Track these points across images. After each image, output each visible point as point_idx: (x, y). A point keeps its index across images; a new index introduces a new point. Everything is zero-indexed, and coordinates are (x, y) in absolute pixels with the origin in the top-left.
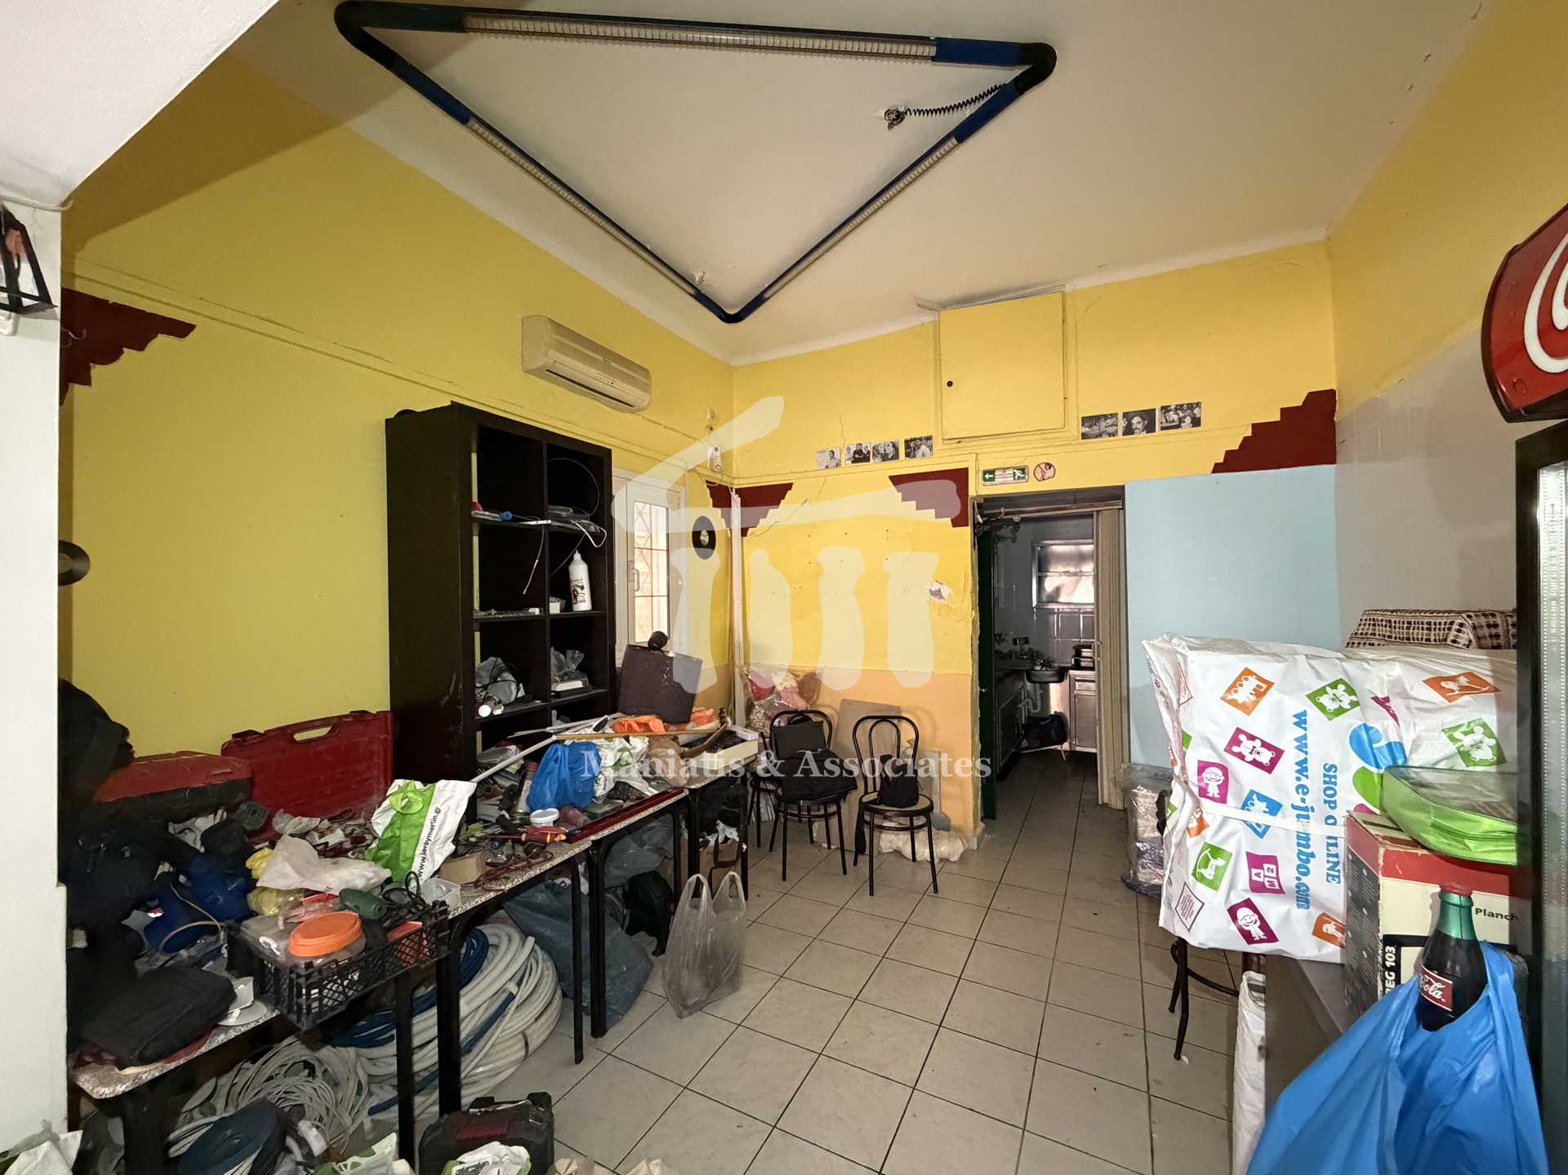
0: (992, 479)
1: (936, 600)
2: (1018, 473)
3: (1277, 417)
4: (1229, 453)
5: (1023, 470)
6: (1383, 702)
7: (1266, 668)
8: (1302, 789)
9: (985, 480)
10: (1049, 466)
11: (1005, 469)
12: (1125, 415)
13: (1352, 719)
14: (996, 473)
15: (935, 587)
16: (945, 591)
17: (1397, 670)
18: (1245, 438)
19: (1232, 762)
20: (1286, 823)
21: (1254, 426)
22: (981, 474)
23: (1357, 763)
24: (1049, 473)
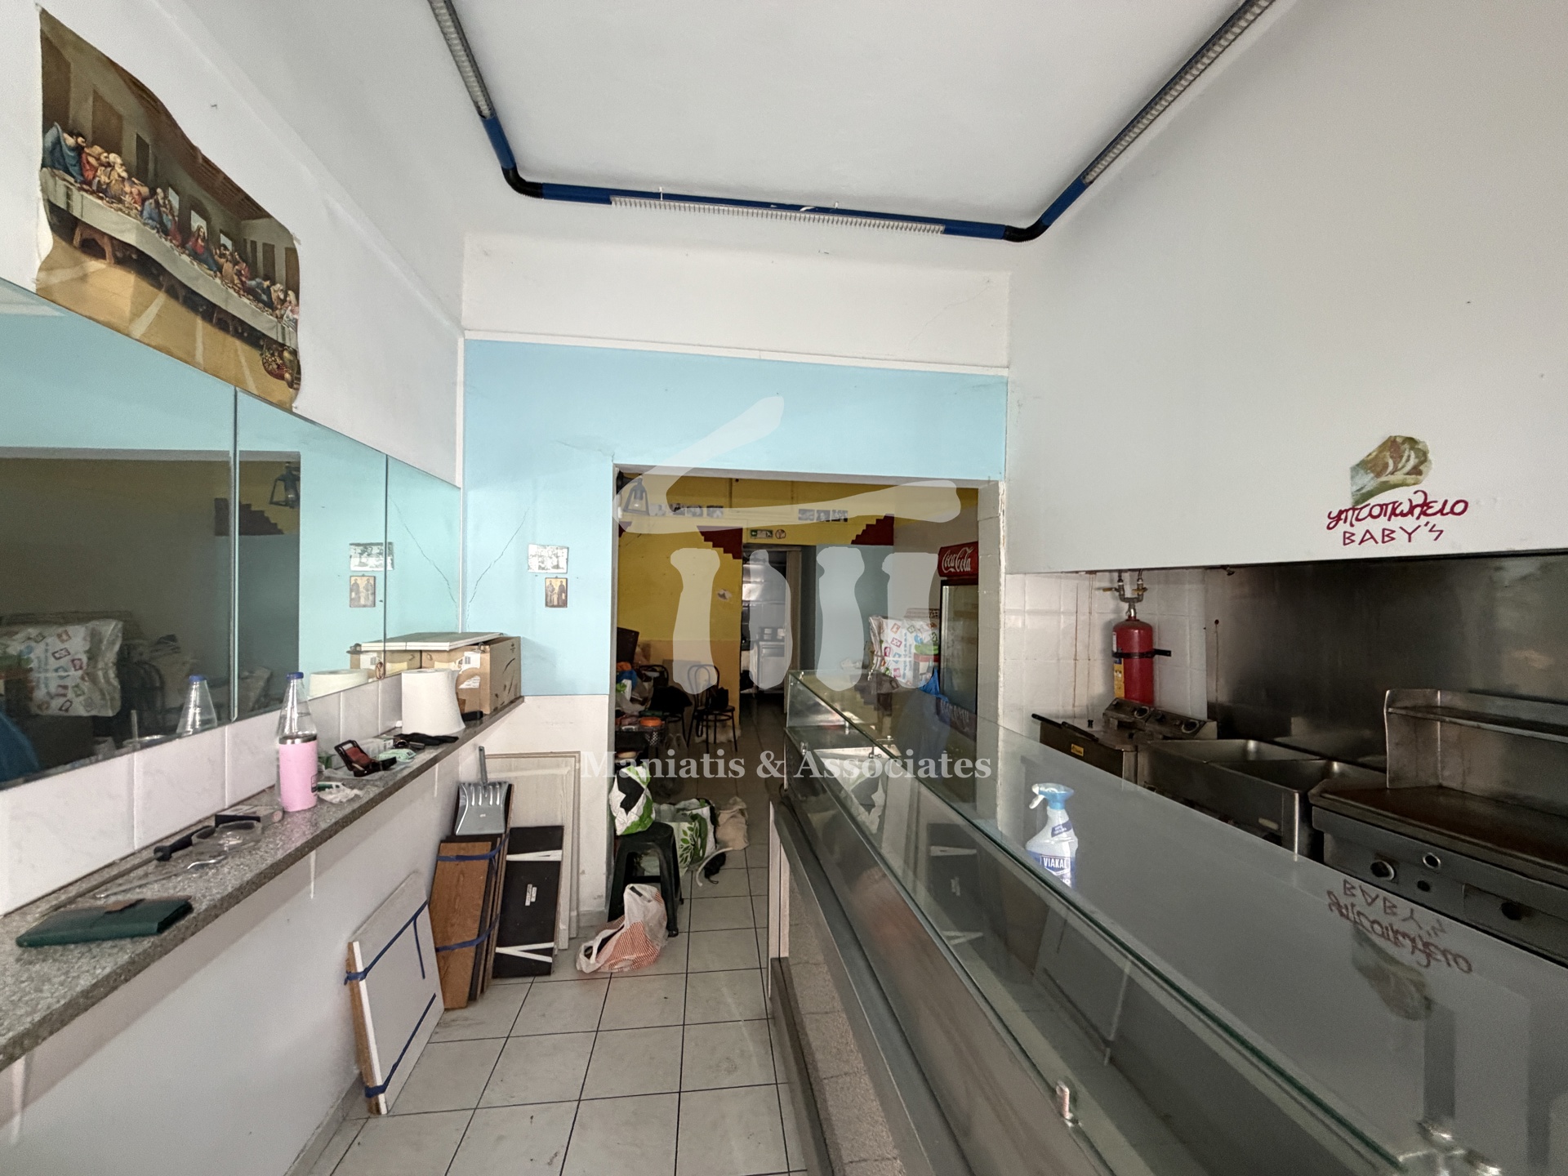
0: (755, 535)
1: (721, 599)
2: (769, 534)
3: (874, 523)
4: (857, 536)
5: (771, 532)
6: (919, 630)
7: (899, 623)
8: (905, 651)
9: (752, 535)
10: (783, 531)
11: (762, 530)
12: (818, 511)
13: (914, 634)
14: (758, 532)
15: (722, 592)
16: (728, 595)
17: (921, 623)
18: (864, 531)
19: (892, 646)
20: (902, 659)
21: (867, 525)
22: (749, 532)
23: (915, 643)
24: (783, 535)
